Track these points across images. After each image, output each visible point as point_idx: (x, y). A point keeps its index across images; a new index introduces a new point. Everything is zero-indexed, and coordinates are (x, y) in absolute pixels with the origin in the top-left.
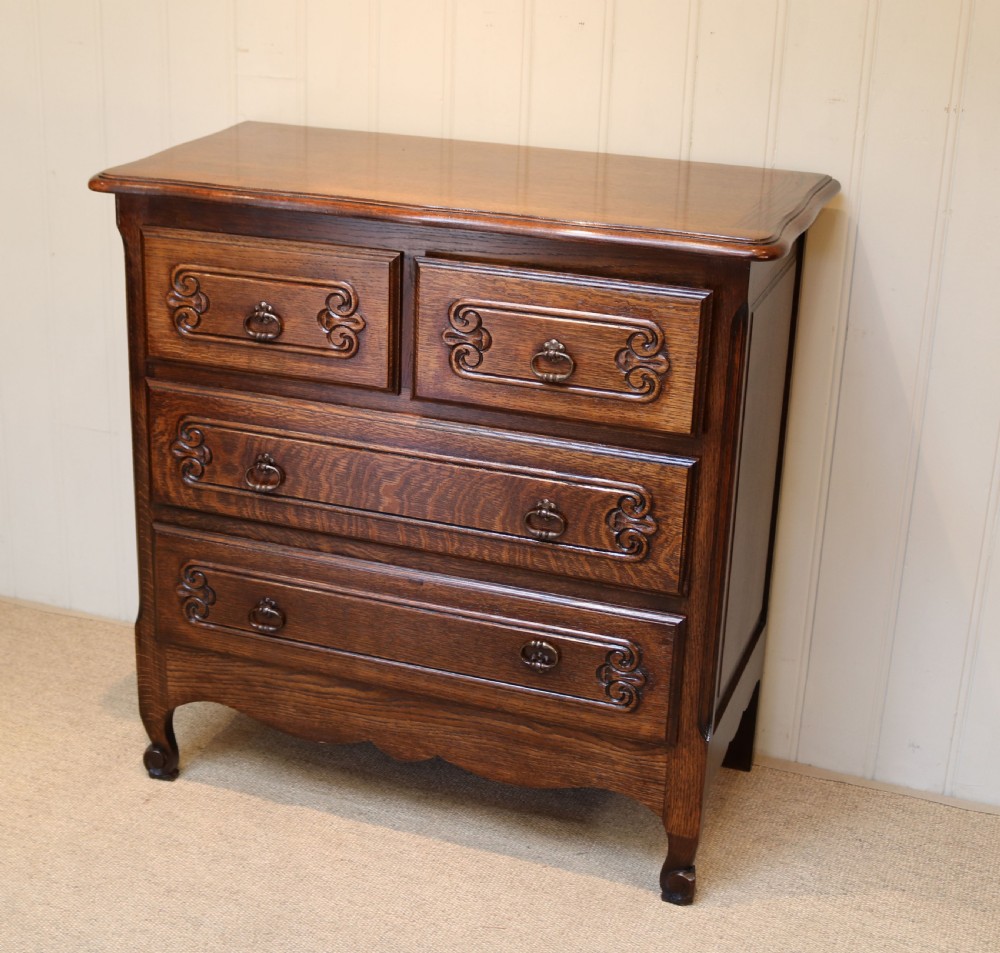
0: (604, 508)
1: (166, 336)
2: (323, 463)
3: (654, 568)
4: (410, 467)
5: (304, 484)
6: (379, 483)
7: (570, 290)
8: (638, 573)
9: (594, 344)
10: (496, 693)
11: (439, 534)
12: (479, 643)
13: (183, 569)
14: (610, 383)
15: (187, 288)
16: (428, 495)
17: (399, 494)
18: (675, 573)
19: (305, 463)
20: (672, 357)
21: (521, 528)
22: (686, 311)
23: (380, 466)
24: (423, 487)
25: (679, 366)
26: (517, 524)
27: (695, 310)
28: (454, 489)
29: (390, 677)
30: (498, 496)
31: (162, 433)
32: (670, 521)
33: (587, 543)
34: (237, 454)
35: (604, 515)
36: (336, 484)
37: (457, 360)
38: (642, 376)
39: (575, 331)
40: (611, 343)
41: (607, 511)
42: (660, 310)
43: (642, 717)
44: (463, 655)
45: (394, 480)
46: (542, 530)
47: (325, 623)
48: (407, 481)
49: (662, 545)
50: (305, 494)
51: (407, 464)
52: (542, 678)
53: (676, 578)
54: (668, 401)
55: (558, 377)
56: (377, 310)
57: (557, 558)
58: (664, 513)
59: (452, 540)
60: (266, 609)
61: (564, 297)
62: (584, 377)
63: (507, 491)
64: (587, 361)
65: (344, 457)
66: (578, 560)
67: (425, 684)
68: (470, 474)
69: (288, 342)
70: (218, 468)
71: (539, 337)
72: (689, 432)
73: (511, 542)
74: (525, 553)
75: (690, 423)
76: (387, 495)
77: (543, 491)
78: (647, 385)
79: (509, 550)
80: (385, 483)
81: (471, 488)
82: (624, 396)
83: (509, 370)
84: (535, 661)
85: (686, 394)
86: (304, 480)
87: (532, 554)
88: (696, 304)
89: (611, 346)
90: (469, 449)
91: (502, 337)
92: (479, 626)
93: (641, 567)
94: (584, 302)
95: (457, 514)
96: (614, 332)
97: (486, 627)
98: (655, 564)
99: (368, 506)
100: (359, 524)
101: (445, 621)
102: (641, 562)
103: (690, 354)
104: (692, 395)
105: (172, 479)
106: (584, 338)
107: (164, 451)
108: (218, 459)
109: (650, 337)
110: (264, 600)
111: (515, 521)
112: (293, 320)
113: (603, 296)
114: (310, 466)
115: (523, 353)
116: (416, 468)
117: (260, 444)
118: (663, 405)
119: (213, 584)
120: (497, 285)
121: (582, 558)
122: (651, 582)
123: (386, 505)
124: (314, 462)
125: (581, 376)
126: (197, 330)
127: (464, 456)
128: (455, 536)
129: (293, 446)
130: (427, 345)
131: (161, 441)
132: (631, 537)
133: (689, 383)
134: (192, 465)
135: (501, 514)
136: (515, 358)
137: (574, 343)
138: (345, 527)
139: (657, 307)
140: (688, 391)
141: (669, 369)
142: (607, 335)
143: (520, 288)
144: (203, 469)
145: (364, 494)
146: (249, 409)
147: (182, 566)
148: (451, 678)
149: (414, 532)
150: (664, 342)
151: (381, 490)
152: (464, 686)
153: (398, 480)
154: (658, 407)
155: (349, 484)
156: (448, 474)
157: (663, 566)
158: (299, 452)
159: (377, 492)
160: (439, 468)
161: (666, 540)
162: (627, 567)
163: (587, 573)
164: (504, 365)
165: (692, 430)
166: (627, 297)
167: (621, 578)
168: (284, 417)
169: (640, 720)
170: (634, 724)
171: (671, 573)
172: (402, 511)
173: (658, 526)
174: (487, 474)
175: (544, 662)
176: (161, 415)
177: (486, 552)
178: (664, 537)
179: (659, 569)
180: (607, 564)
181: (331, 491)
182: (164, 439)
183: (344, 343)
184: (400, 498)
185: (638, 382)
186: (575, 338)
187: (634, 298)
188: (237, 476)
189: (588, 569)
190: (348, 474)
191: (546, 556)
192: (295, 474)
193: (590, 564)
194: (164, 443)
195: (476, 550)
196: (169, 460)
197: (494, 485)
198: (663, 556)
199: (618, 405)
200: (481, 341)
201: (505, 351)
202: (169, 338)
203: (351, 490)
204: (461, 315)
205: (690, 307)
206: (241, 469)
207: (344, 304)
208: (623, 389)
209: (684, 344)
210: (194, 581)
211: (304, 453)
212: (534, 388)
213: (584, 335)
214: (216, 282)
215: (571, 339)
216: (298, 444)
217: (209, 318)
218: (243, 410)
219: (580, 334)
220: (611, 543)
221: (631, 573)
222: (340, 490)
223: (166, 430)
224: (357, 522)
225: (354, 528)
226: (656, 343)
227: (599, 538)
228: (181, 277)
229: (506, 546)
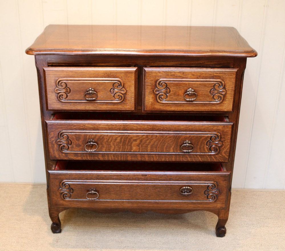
0: (206, 140)
1: (55, 103)
2: (112, 139)
3: (221, 156)
4: (142, 137)
5: (105, 147)
6: (132, 143)
7: (195, 73)
8: (215, 158)
9: (203, 88)
10: (171, 204)
11: (152, 156)
12: (166, 190)
13: (61, 184)
14: (208, 99)
15: (62, 86)
16: (148, 144)
17: (138, 145)
18: (227, 156)
19: (105, 140)
20: (227, 89)
21: (179, 150)
22: (231, 75)
23: (132, 138)
24: (147, 142)
25: (229, 92)
26: (178, 149)
27: (234, 75)
28: (157, 142)
29: (135, 205)
30: (172, 142)
31: (52, 137)
32: (226, 141)
33: (200, 151)
34: (80, 141)
35: (206, 143)
36: (117, 145)
37: (159, 98)
38: (218, 96)
39: (198, 85)
40: (208, 87)
41: (207, 141)
42: (223, 76)
43: (218, 202)
44: (161, 195)
45: (137, 141)
46: (186, 150)
47: (113, 193)
48: (141, 141)
49: (223, 149)
50: (106, 150)
51: (141, 136)
52: (187, 197)
53: (227, 157)
54: (225, 102)
55: (192, 99)
56: (130, 86)
57: (190, 157)
58: (224, 139)
59: (156, 157)
60: (92, 192)
61: (193, 75)
62: (200, 98)
63: (174, 140)
64: (201, 93)
65: (119, 137)
66: (197, 157)
67: (148, 205)
68: (162, 136)
69: (99, 100)
70: (74, 146)
71: (186, 88)
72: (231, 110)
73: (176, 155)
74: (180, 157)
75: (232, 108)
76: (134, 146)
77: (186, 138)
78: (219, 98)
79: (175, 157)
80: (134, 143)
81: (163, 140)
82: (212, 102)
83: (176, 99)
84: (185, 193)
85: (230, 99)
86: (105, 146)
87: (182, 157)
88: (234, 73)
89: (208, 88)
90: (162, 129)
91: (174, 89)
92: (166, 185)
93: (217, 156)
94: (200, 76)
95: (158, 149)
96: (210, 84)
97: (168, 185)
98: (221, 154)
99: (128, 151)
100: (124, 156)
101: (154, 186)
102: (217, 154)
103: (232, 88)
104: (233, 100)
105: (57, 152)
106: (200, 87)
107: (54, 143)
108: (74, 143)
109: (221, 84)
110: (91, 188)
111: (177, 148)
112: (101, 93)
113: (206, 74)
114: (107, 141)
115: (180, 93)
116: (144, 137)
117: (89, 136)
118: (224, 104)
119: (72, 187)
120: (172, 73)
121: (198, 156)
122: (220, 160)
123: (134, 149)
124: (109, 140)
125: (199, 98)
126: (66, 99)
127: (160, 131)
128: (157, 155)
129: (101, 135)
130: (149, 94)
131: (52, 140)
132: (214, 148)
133: (232, 96)
134: (64, 146)
135: (173, 147)
136: (178, 95)
137: (197, 89)
138: (119, 158)
139: (223, 75)
140: (231, 99)
141: (226, 93)
142: (207, 85)
143: (180, 74)
144: (68, 147)
145: (126, 147)
146: (84, 126)
147: (60, 183)
148: (156, 202)
149: (143, 156)
150: (224, 85)
151: (132, 145)
152: (160, 203)
153: (138, 141)
154: (222, 104)
155: (121, 145)
156: (155, 137)
157: (224, 155)
158: (103, 137)
159: (131, 146)
160: (152, 136)
161: (225, 147)
162: (212, 156)
163: (200, 160)
164: (175, 98)
165: (232, 110)
166: (213, 73)
167: (210, 160)
168: (97, 127)
169: (217, 204)
170: (215, 205)
171: (226, 156)
172: (139, 150)
173: (222, 143)
174: (168, 136)
175: (187, 192)
176: (52, 132)
177: (167, 159)
178: (224, 146)
179: (222, 155)
180: (206, 157)
181: (115, 147)
182: (53, 139)
183: (119, 98)
184: (139, 147)
185: (217, 98)
186: (197, 87)
187: (216, 73)
188: (81, 148)
189: (200, 159)
190: (121, 142)
191: (187, 157)
192: (102, 144)
193: (201, 157)
194: (53, 141)
195: (164, 158)
196: (55, 146)
197: (170, 139)
198: (223, 151)
199: (210, 105)
200: (167, 91)
201: (175, 94)
202: (56, 103)
203: (122, 147)
204: (160, 84)
205: (233, 74)
206: (82, 145)
207: (119, 85)
208: (212, 101)
209: (231, 85)
210: (65, 187)
211: (105, 137)
212: (184, 104)
213: (200, 86)
214: (73, 83)
215: (196, 88)
216: (103, 135)
217: (71, 95)
218: (82, 126)
219: (199, 86)
220: (208, 150)
221: (214, 158)
222: (118, 147)
223: (54, 136)
224: (123, 156)
225: (122, 158)
226: (222, 86)
227: (204, 150)
228: (60, 83)
229: (174, 156)
